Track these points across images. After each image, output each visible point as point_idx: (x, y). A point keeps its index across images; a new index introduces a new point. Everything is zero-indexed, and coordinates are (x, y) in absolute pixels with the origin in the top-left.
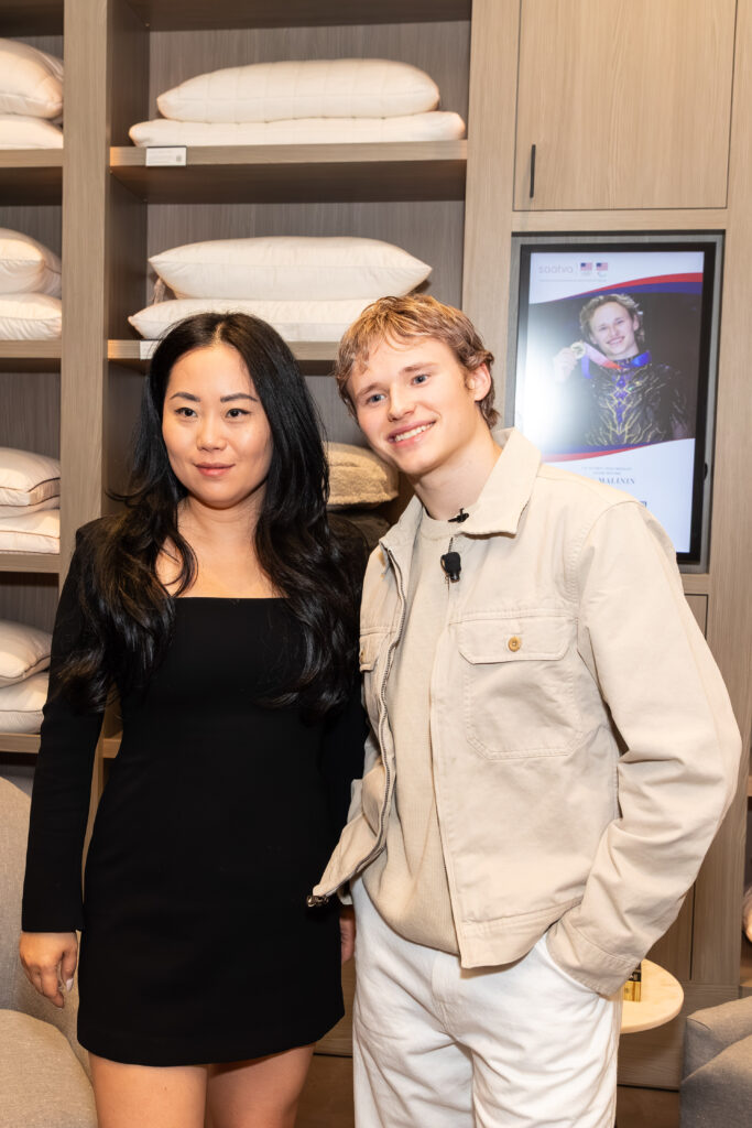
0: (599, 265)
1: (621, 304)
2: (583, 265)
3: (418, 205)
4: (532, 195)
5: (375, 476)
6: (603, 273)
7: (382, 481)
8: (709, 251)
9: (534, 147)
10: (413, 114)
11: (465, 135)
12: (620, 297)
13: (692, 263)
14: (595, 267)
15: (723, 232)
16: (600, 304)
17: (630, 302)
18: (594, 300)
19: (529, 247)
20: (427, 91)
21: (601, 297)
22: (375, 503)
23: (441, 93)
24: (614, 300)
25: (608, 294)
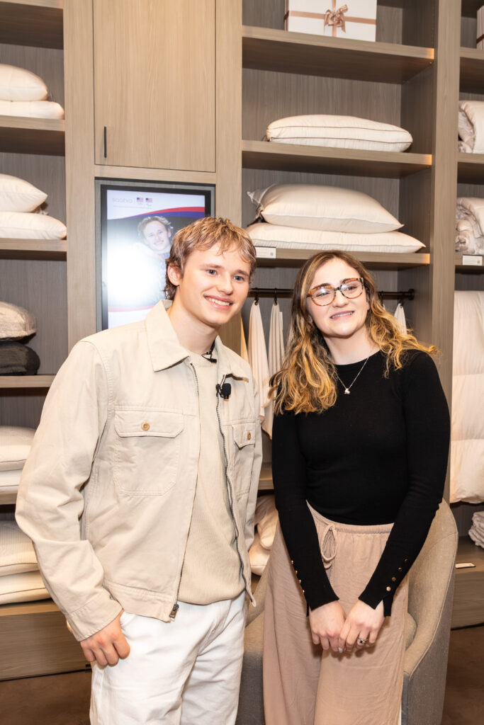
0: (147, 199)
1: (161, 222)
2: (138, 199)
3: (42, 157)
4: (105, 156)
5: (16, 321)
6: (150, 204)
7: (20, 324)
8: (207, 195)
9: (105, 128)
10: (31, 101)
11: (63, 117)
12: (160, 218)
13: (198, 202)
14: (145, 200)
15: (214, 185)
16: (149, 221)
17: (166, 221)
18: (145, 219)
19: (105, 186)
20: (40, 88)
21: (149, 218)
22: (17, 338)
23: (48, 91)
24: (157, 220)
25: (154, 216)
